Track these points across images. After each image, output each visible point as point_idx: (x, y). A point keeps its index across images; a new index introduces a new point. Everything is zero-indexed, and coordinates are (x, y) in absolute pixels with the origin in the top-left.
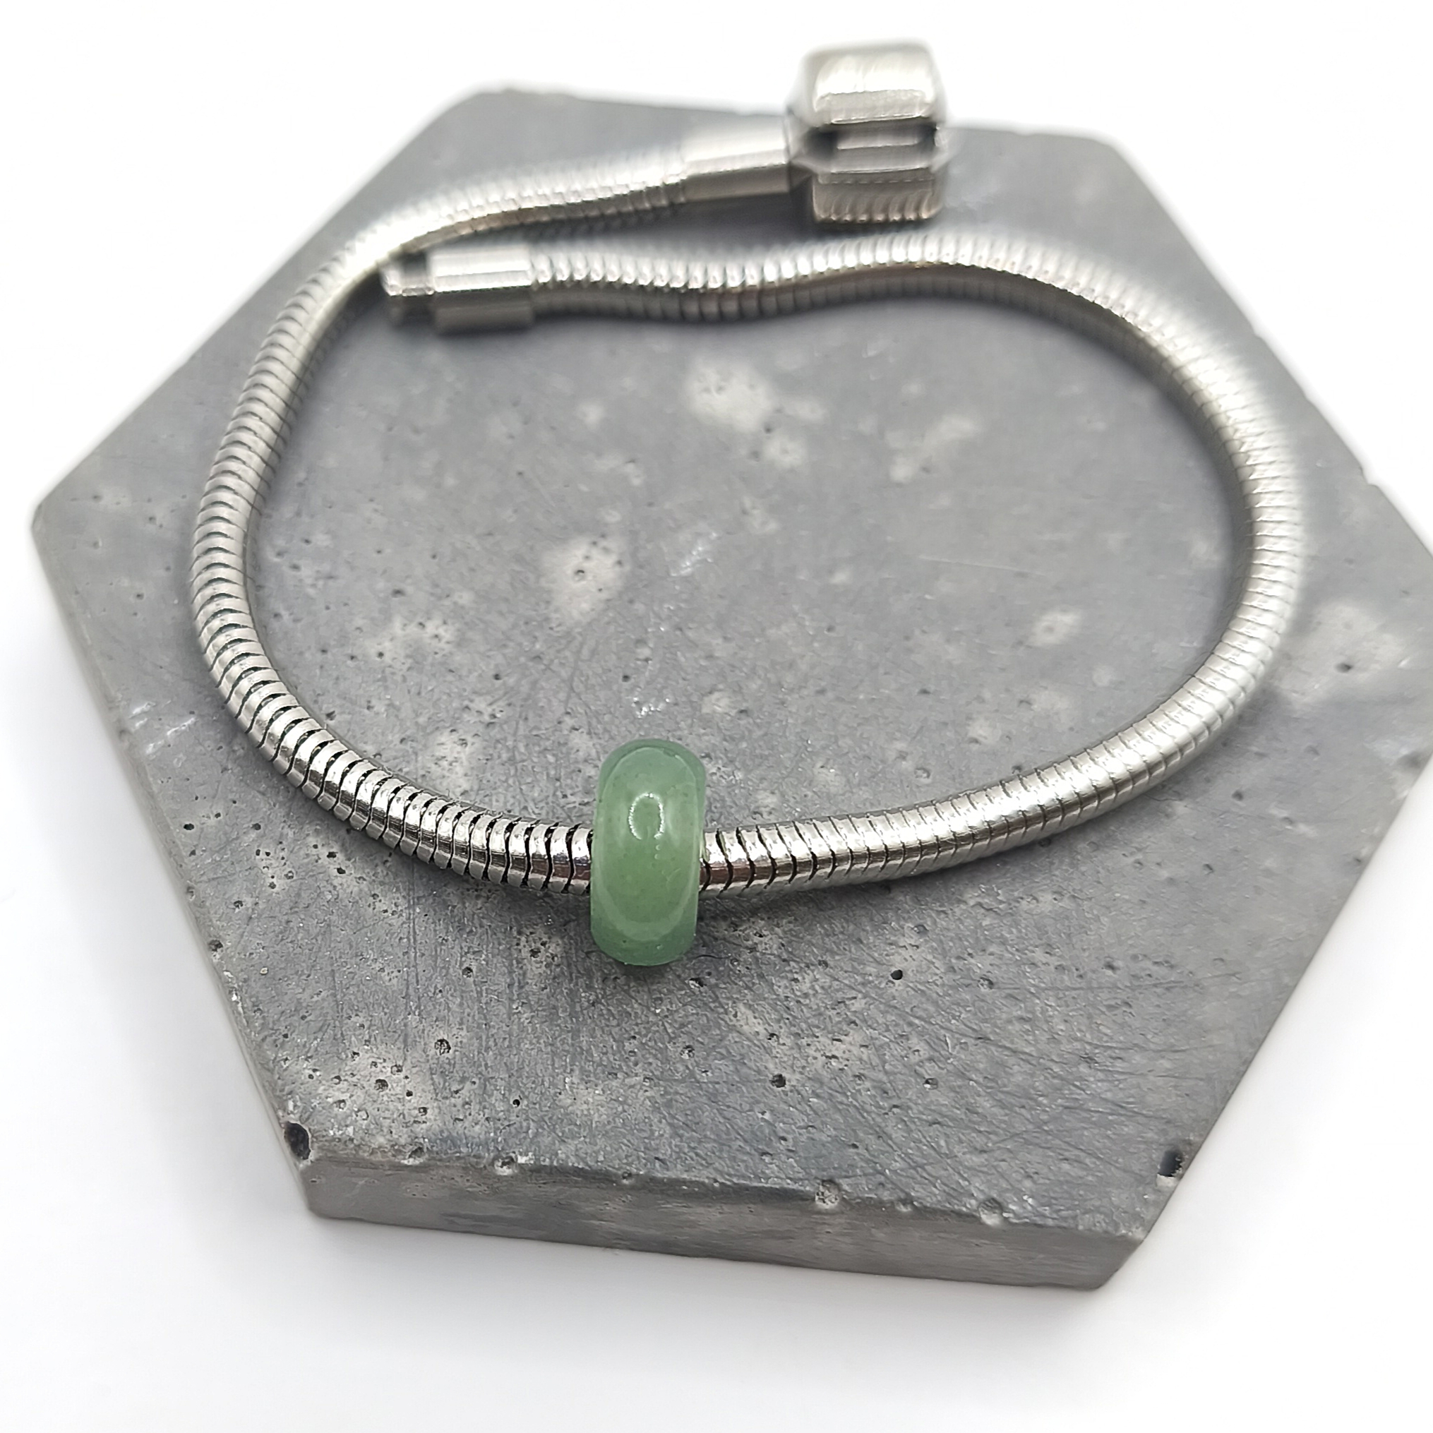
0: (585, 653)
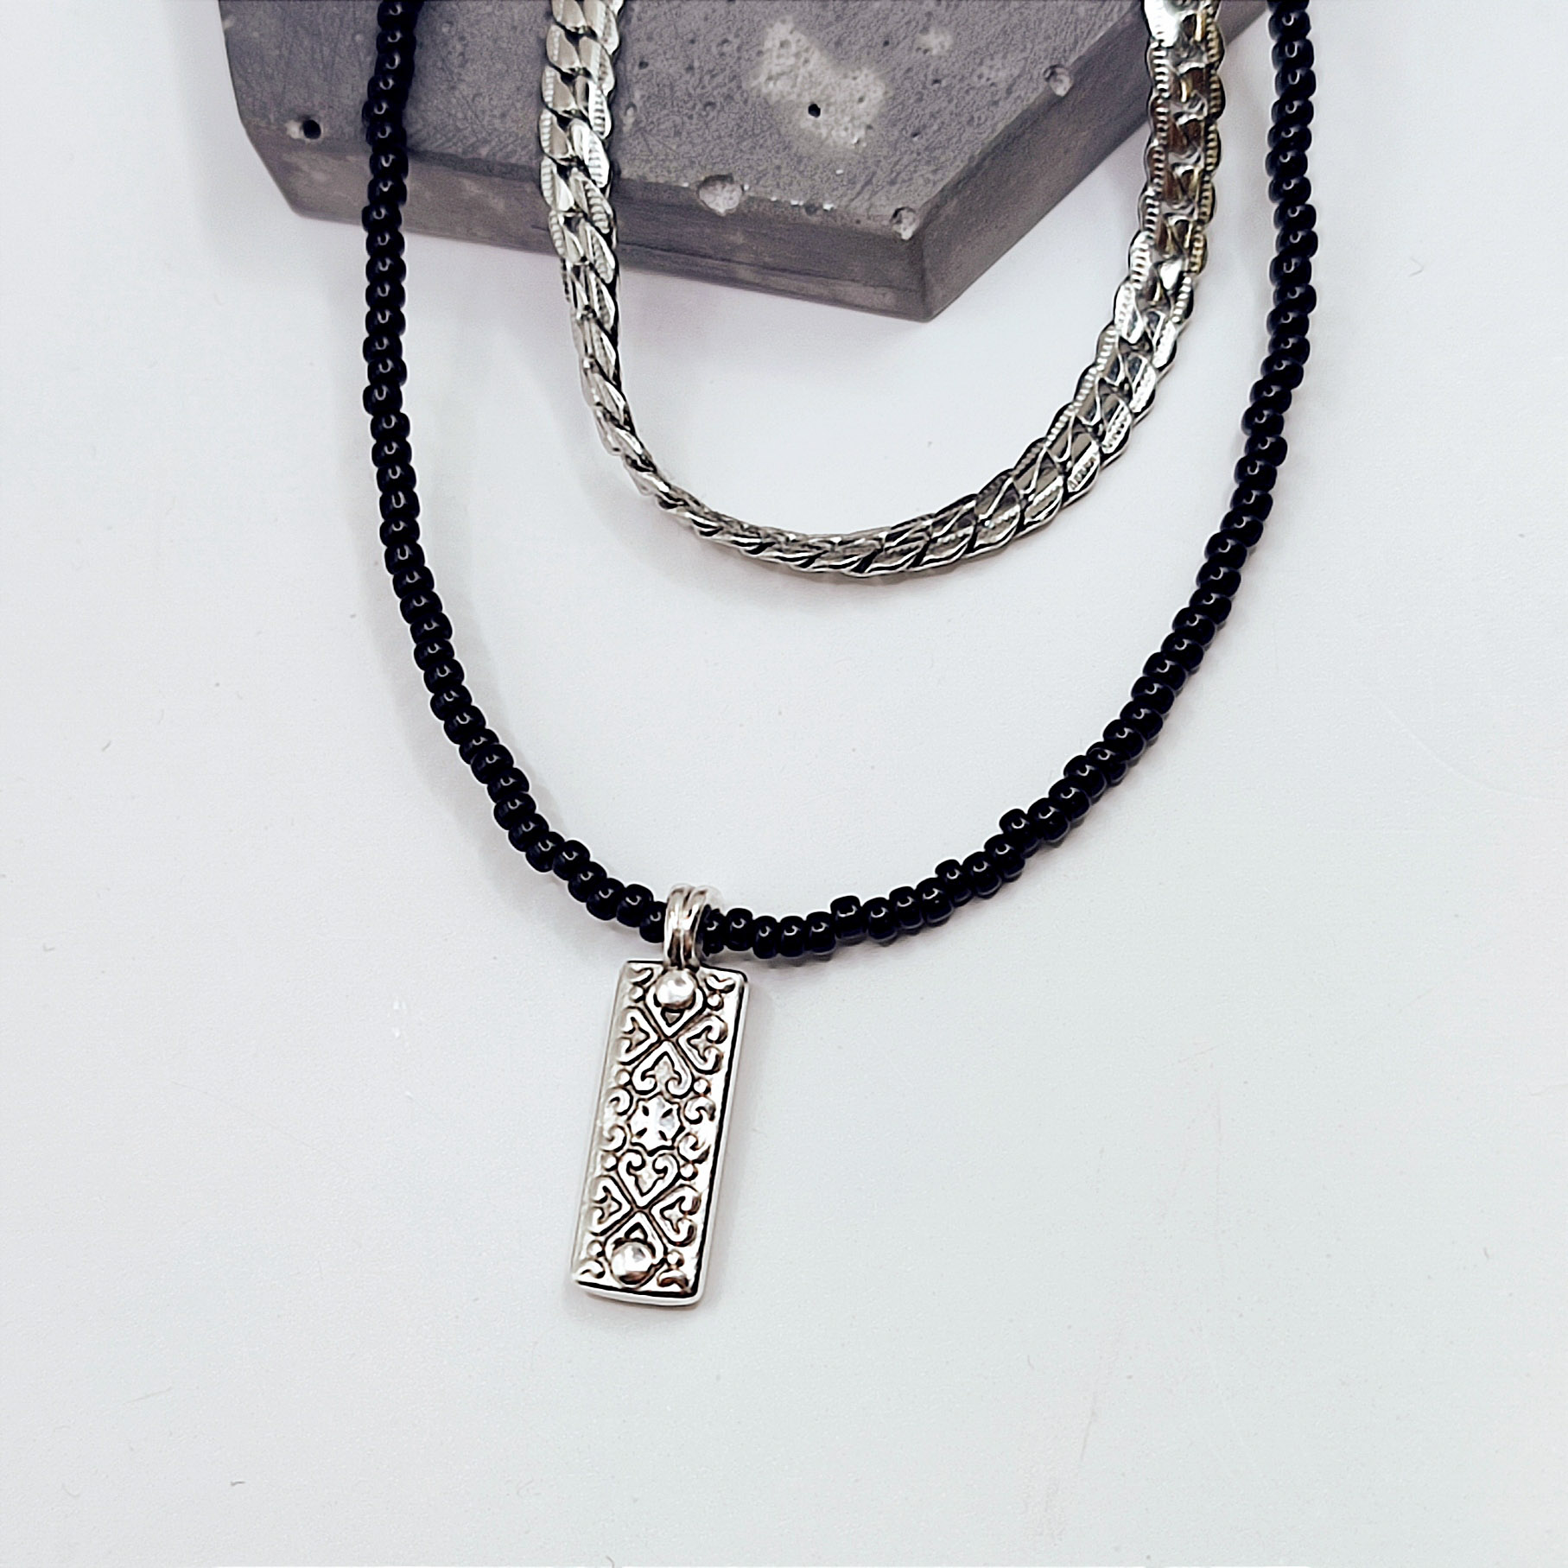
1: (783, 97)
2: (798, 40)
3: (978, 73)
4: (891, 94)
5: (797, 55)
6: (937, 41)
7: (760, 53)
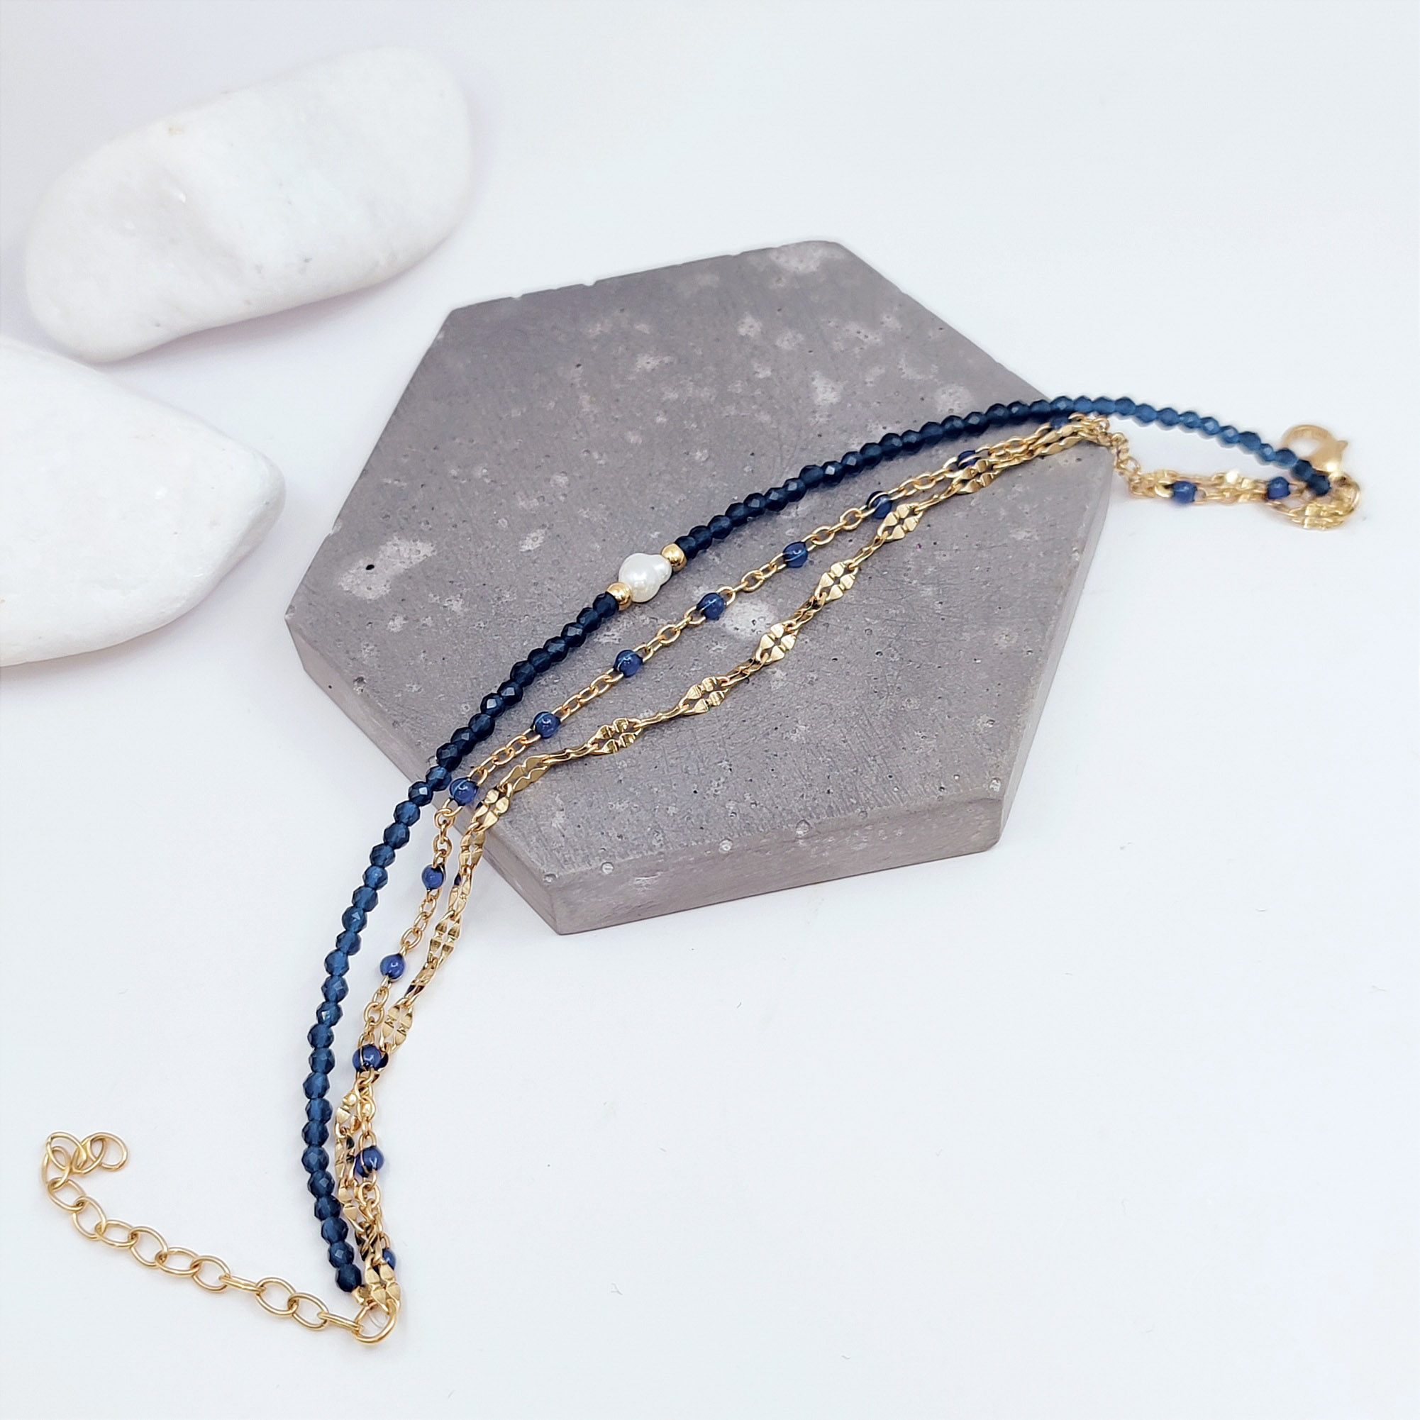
0: (779, 460)
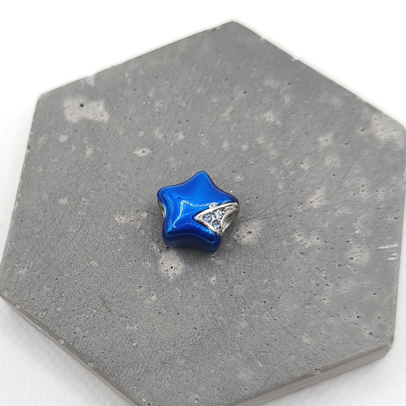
1: (92, 104)
2: (99, 118)
3: (47, 138)
4: (65, 120)
5: (97, 116)
6: (63, 138)
7: (106, 110)
